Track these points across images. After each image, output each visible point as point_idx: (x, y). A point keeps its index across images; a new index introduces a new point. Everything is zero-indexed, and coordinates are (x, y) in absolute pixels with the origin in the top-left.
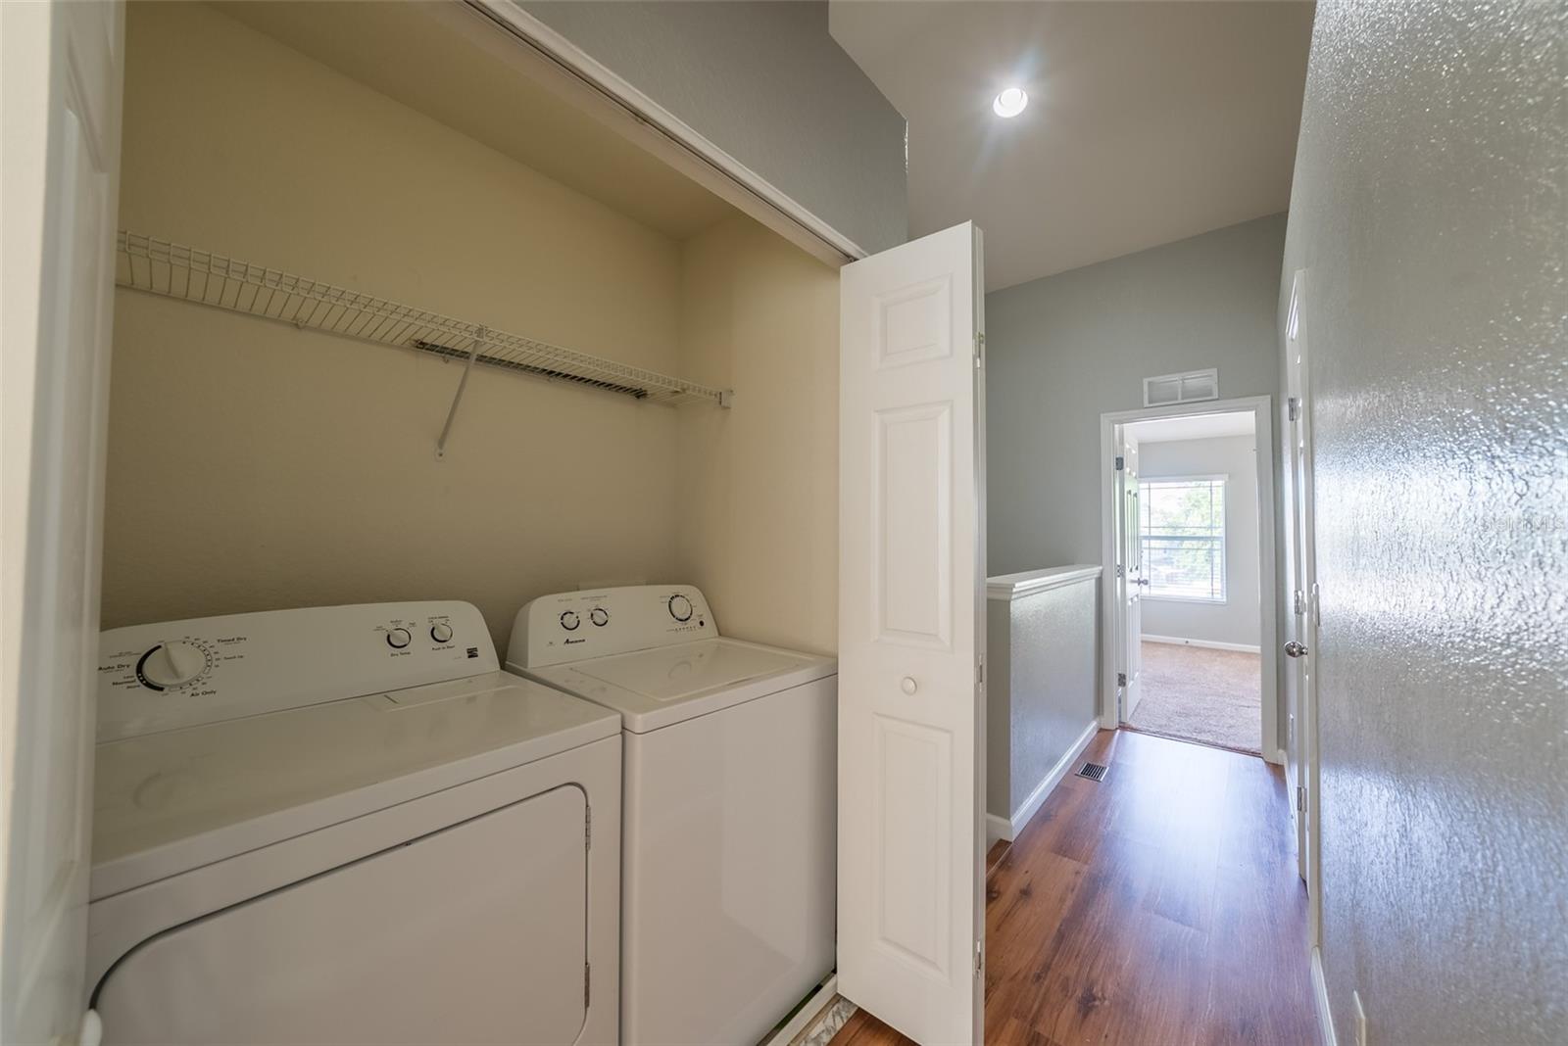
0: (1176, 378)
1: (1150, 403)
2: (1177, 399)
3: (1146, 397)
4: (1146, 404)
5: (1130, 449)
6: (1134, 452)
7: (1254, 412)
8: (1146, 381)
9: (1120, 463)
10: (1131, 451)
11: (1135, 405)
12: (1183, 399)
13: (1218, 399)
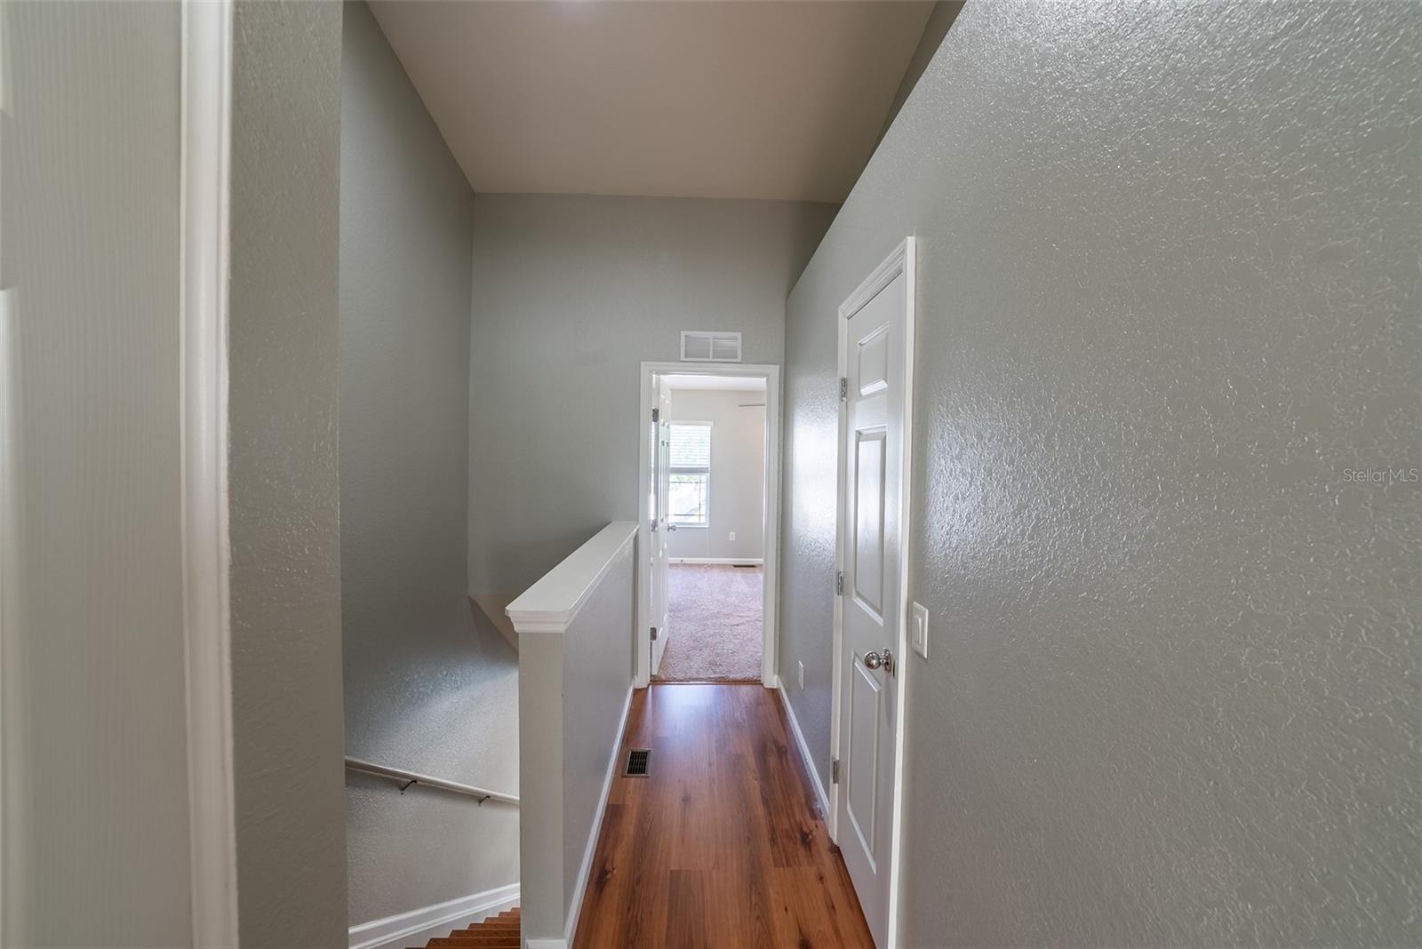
0: (710, 335)
1: (686, 356)
2: (709, 357)
3: (683, 349)
4: (683, 358)
5: (664, 400)
6: (667, 402)
7: (765, 379)
8: (683, 334)
9: (656, 414)
10: (666, 403)
11: (671, 358)
12: (714, 357)
13: (740, 363)
